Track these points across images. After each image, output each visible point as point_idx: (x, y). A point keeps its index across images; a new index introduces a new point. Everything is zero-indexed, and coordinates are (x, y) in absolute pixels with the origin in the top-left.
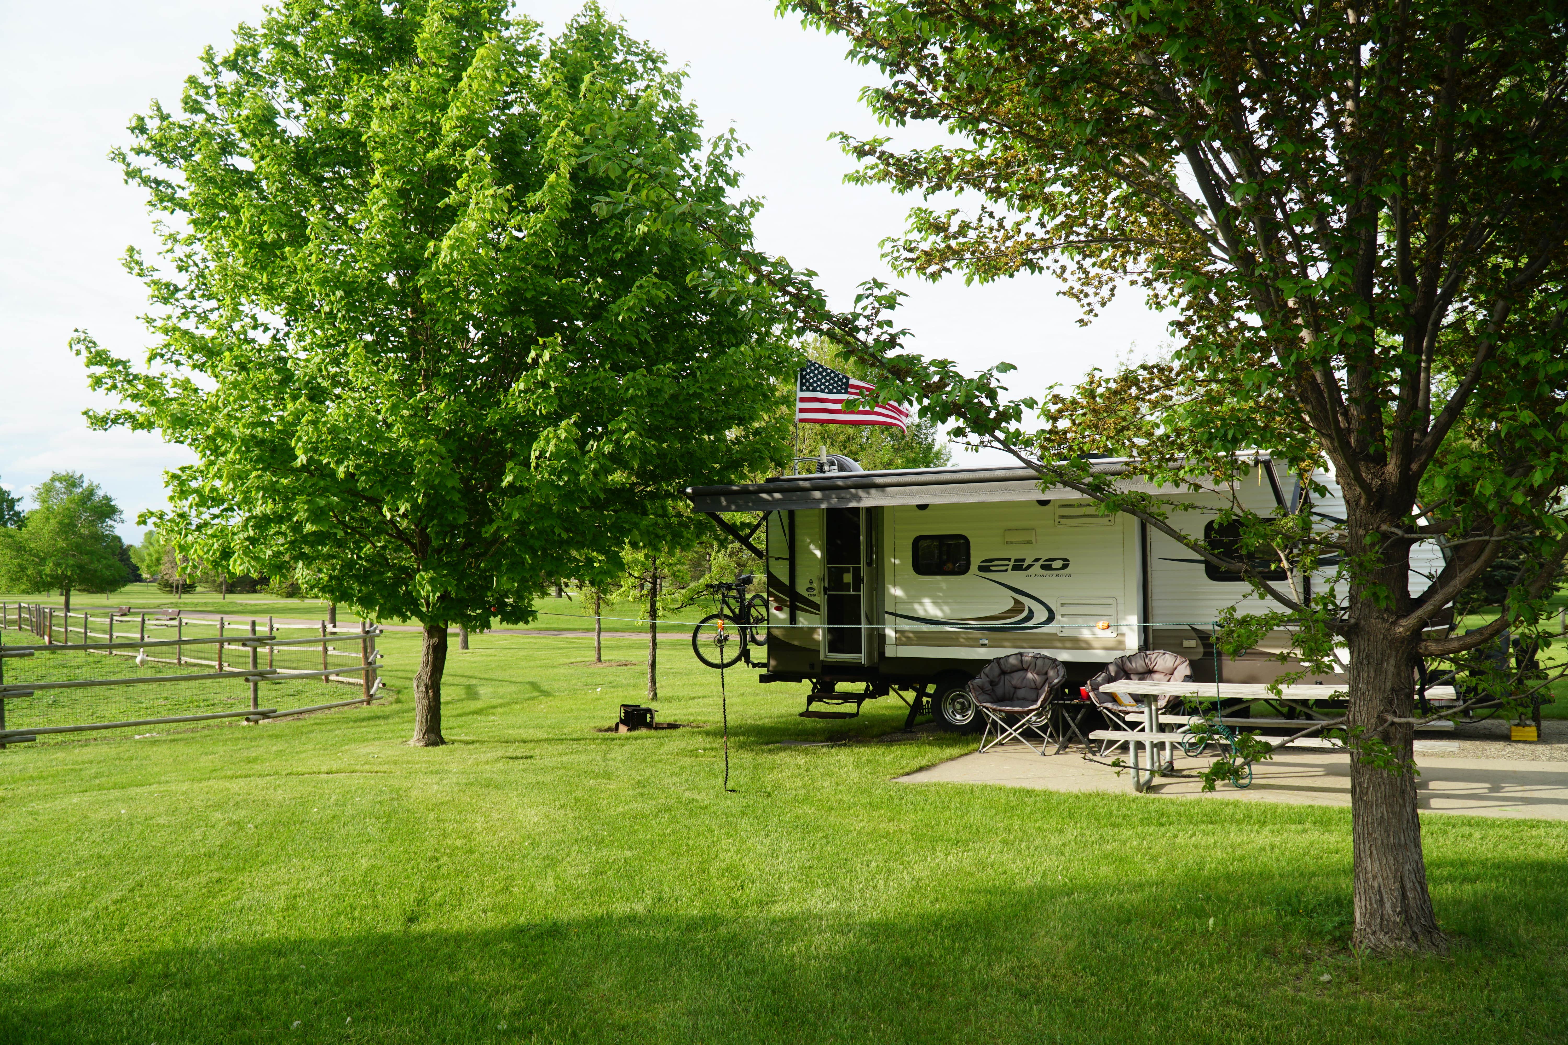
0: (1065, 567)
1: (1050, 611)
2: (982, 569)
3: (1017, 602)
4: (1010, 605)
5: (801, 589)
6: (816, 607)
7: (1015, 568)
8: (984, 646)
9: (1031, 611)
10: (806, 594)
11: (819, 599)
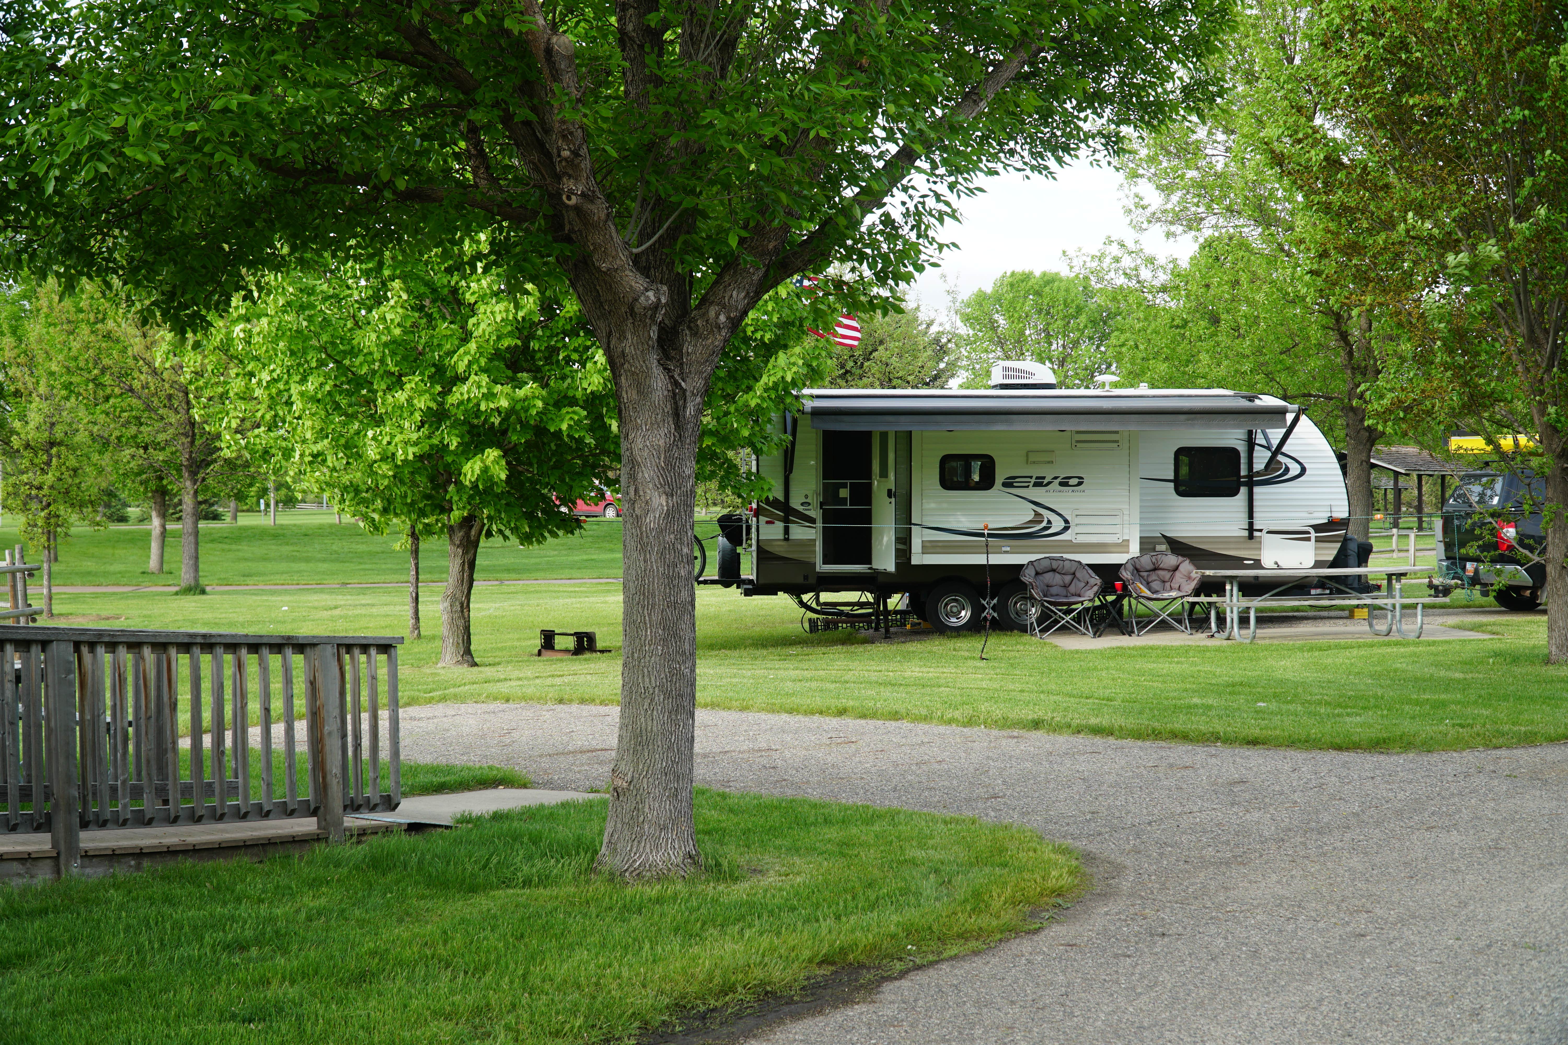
0: (1080, 484)
1: (1066, 521)
2: (1005, 485)
3: (1037, 514)
4: (1030, 516)
5: (796, 503)
6: (812, 521)
7: (1036, 485)
8: (1006, 552)
9: (1049, 522)
10: (800, 508)
11: (815, 513)
